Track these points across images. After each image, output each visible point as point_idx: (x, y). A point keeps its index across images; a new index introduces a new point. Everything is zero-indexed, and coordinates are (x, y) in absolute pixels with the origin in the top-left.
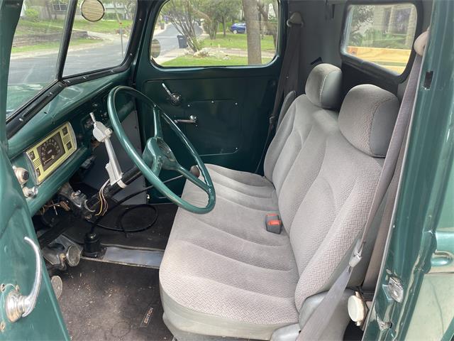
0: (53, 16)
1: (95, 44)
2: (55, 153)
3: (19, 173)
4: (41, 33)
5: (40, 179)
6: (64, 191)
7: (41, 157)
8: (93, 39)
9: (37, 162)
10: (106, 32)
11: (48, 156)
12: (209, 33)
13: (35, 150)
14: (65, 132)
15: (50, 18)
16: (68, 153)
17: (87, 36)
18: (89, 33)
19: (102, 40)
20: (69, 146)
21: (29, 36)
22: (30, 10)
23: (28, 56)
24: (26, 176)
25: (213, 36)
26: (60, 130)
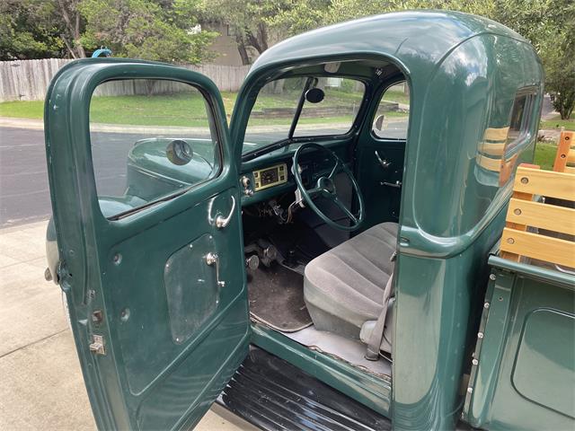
2: (271, 179)
3: (245, 180)
5: (257, 189)
6: (271, 203)
7: (262, 178)
8: (404, 112)
9: (258, 179)
11: (266, 179)
12: (560, 111)
13: (259, 172)
14: (282, 168)
16: (280, 182)
17: (398, 108)
18: (401, 106)
20: (282, 178)
24: (248, 182)
25: (566, 114)
26: (278, 167)
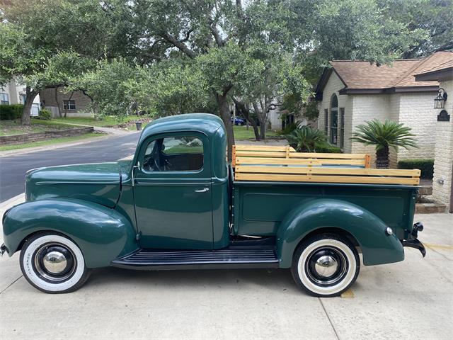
0: (63, 114)
1: (101, 137)
4: (55, 130)
8: (98, 133)
10: (109, 127)
15: (61, 117)
17: (93, 130)
18: (95, 128)
19: (107, 134)
21: (46, 133)
22: (44, 111)
23: (47, 149)
